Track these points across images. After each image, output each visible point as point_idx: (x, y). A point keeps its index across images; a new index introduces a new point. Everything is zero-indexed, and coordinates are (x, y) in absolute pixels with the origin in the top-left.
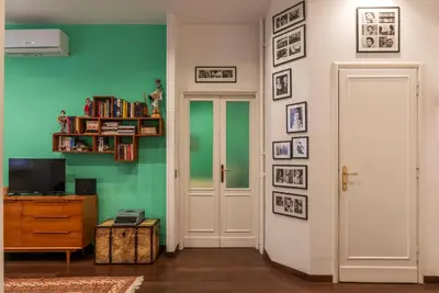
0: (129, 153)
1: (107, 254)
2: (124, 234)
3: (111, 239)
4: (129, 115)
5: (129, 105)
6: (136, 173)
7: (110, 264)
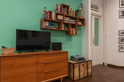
0: (73, 31)
1: (78, 75)
2: (84, 65)
3: (80, 68)
4: (73, 15)
5: (73, 11)
6: (72, 41)
7: (80, 79)
